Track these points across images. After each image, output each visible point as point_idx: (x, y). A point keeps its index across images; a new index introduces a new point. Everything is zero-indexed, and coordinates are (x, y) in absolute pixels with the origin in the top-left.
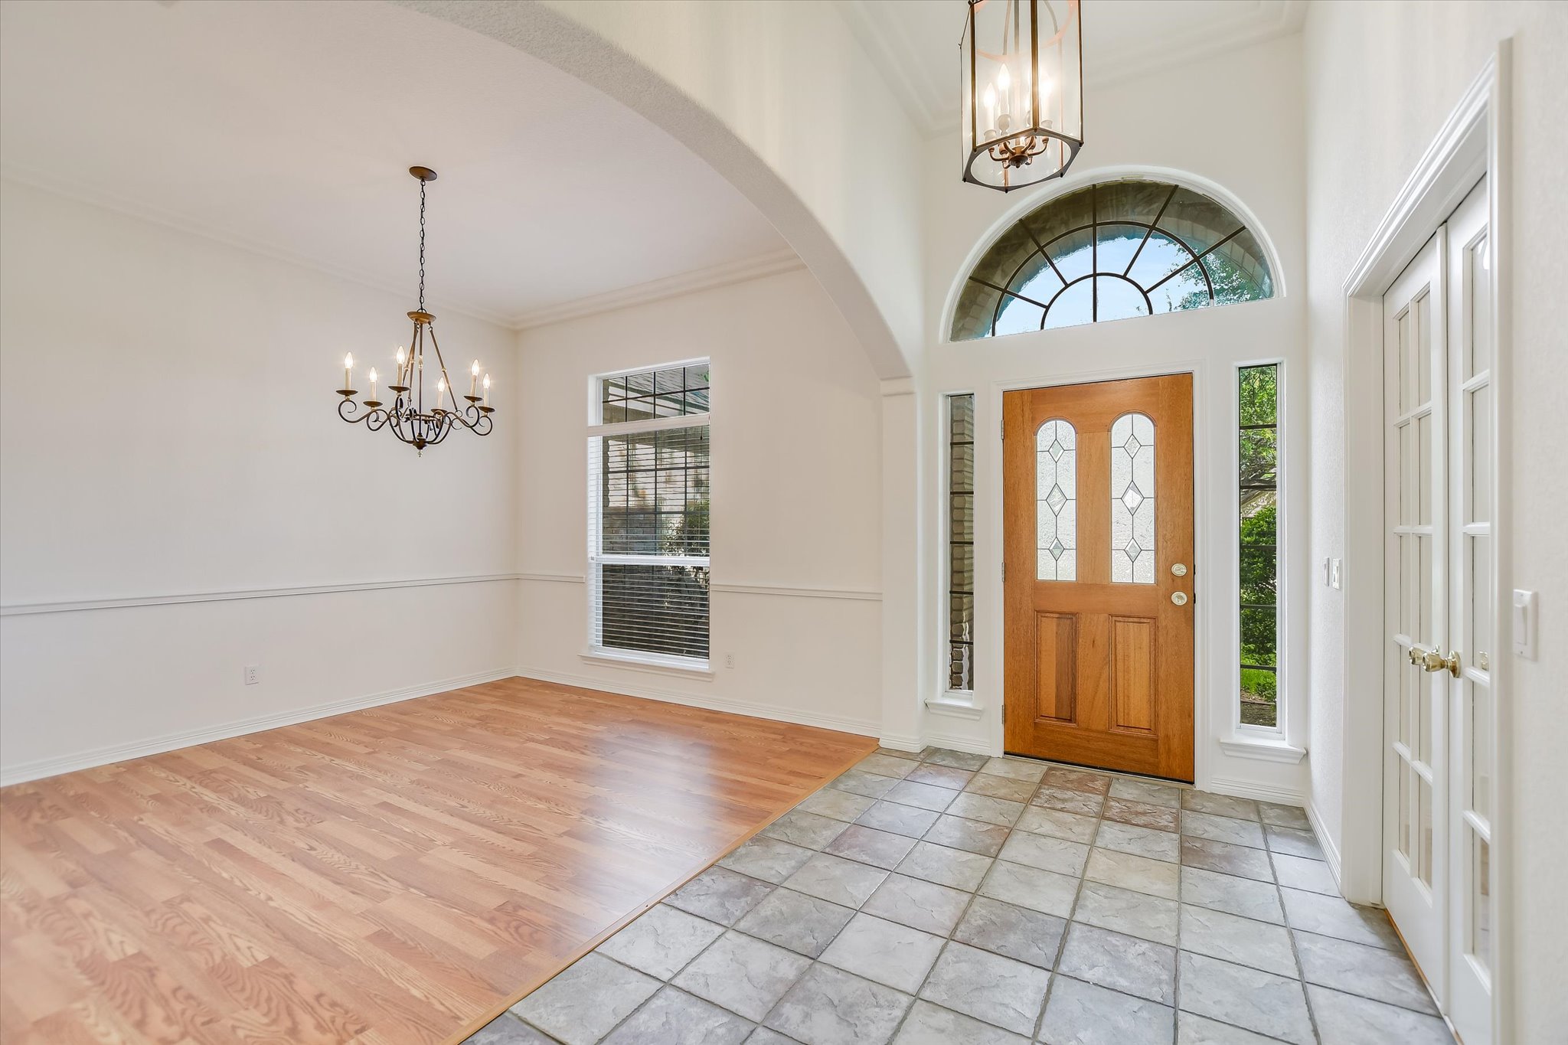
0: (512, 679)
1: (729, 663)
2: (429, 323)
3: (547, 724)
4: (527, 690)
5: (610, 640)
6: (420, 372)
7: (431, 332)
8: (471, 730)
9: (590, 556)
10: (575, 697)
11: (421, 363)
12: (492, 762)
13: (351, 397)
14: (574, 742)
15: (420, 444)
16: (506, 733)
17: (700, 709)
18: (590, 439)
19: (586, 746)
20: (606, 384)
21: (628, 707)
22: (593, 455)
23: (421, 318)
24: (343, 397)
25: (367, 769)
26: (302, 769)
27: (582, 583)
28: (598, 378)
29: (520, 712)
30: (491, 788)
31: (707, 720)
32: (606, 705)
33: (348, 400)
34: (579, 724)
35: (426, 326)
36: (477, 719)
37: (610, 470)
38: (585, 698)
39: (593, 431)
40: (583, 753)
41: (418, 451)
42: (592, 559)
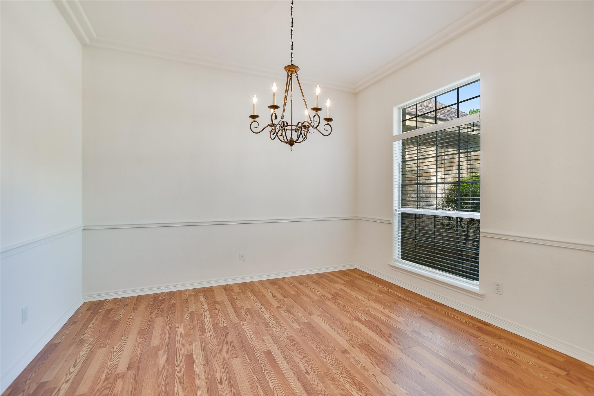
0: (354, 270)
1: (498, 289)
2: (296, 72)
3: (367, 307)
4: (360, 279)
5: (405, 256)
6: (291, 101)
7: (297, 77)
8: (328, 302)
9: (395, 208)
10: (386, 289)
11: (291, 96)
12: (332, 332)
13: (256, 119)
14: (383, 328)
15: (291, 143)
16: (345, 309)
17: (472, 318)
18: (395, 143)
19: (390, 334)
20: (404, 112)
21: (419, 304)
22: (396, 152)
23: (291, 69)
24: (252, 120)
25: (272, 319)
26: (249, 311)
27: (390, 223)
28: (399, 108)
29: (355, 294)
30: (327, 358)
31: (480, 330)
32: (404, 299)
33: (254, 121)
34: (387, 311)
35: (294, 75)
36: (332, 295)
37: (407, 159)
38: (391, 291)
39: (396, 139)
40: (388, 341)
41: (290, 147)
42: (396, 210)
